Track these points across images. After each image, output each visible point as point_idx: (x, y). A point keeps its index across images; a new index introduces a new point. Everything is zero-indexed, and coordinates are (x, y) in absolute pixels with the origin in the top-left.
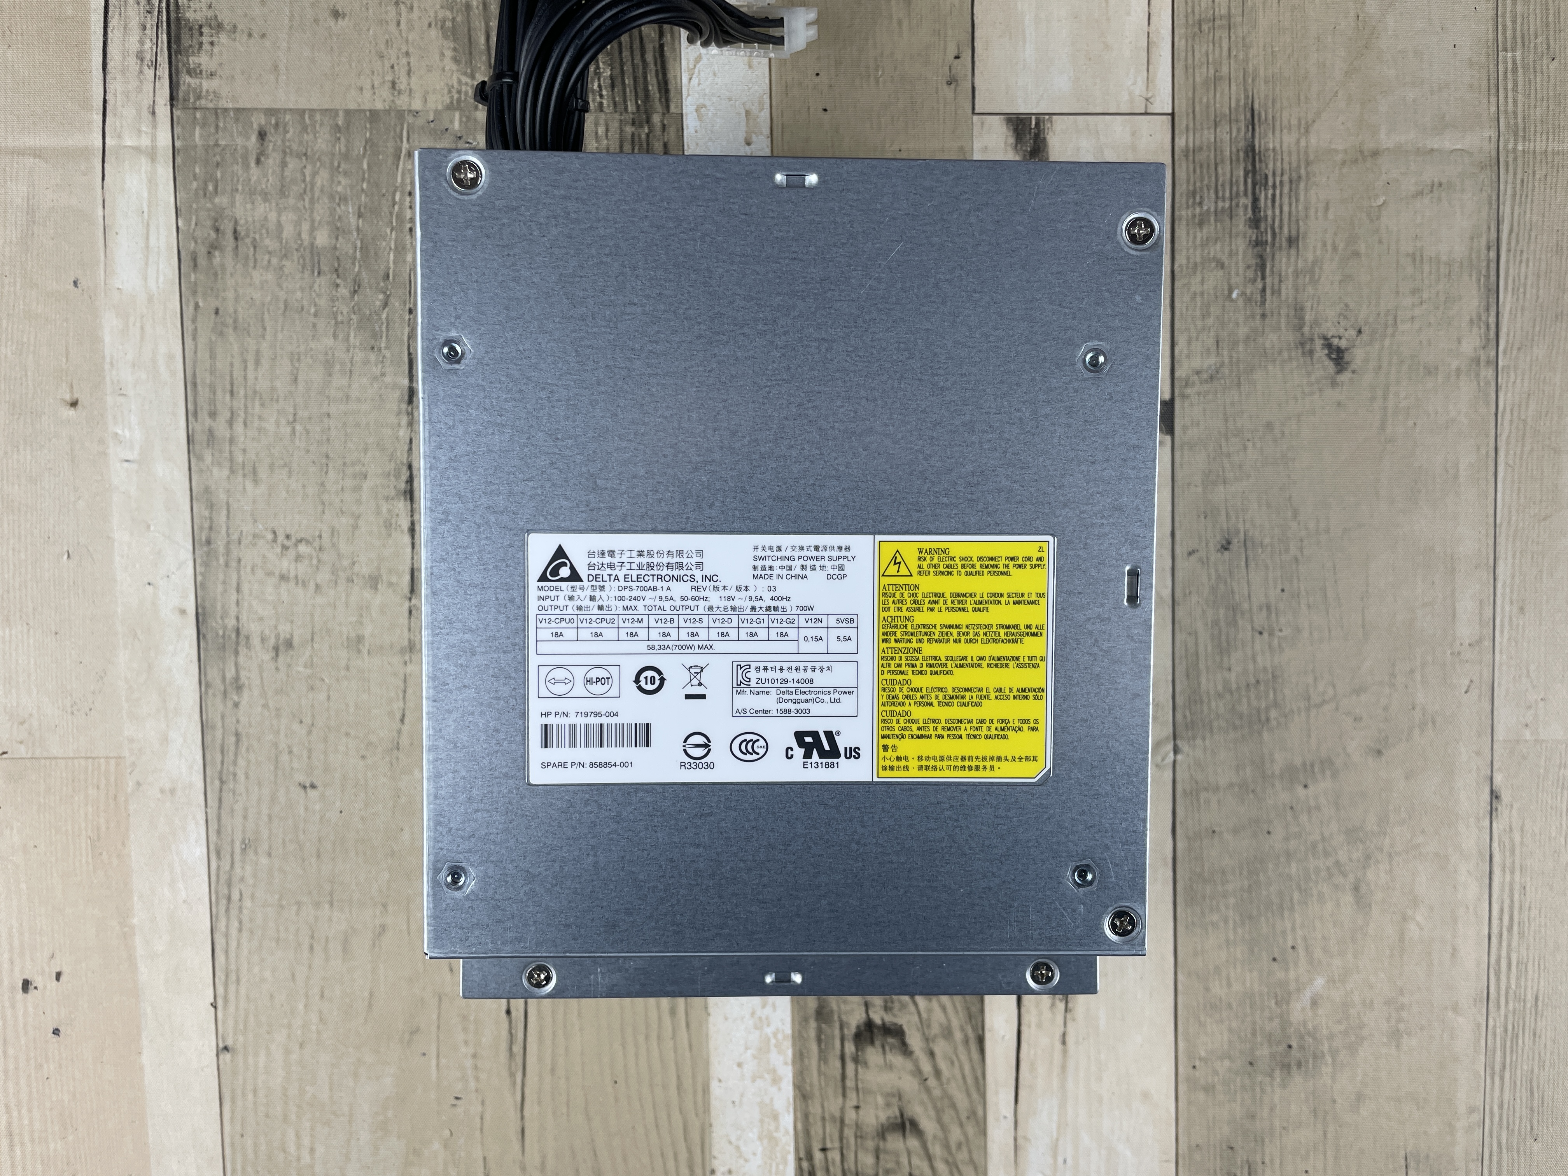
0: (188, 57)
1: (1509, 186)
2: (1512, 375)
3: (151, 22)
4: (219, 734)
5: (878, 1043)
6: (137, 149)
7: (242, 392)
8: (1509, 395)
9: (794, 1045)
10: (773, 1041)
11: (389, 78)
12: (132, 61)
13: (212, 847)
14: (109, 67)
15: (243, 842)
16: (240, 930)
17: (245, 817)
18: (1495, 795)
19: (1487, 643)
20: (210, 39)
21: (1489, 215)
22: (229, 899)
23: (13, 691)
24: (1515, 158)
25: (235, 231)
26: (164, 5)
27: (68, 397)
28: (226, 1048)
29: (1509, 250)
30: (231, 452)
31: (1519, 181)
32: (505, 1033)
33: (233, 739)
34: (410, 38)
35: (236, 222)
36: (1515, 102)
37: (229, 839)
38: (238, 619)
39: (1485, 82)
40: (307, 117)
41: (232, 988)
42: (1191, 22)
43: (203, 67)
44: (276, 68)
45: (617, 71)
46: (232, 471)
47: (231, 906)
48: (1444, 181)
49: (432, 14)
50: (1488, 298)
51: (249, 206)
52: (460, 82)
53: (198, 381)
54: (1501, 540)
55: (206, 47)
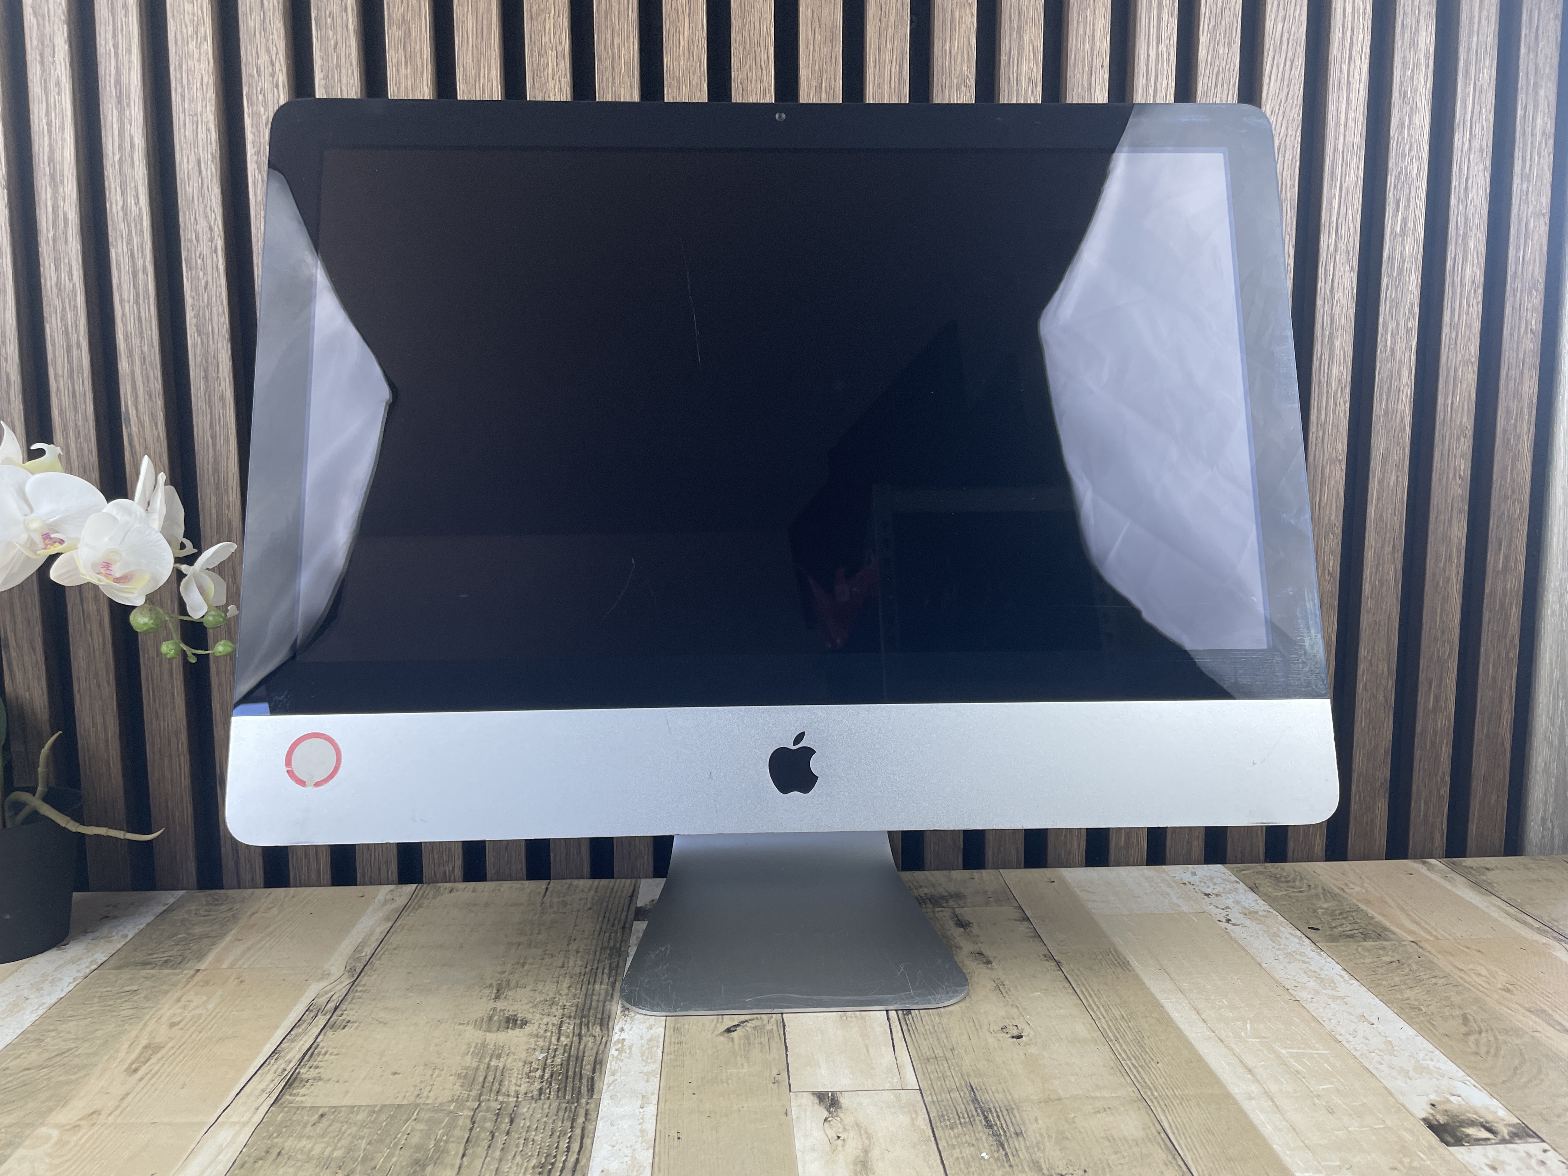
0: (293, 1090)
3: (278, 1079)
6: (237, 1122)
11: (417, 1093)
12: (258, 1092)
14: (241, 1094)
21: (1151, 1120)
24: (1155, 1098)
25: (280, 1153)
29: (1174, 1133)
31: (1162, 1106)
34: (437, 1080)
35: (283, 1149)
36: (1143, 1078)
39: (1118, 1072)
40: (355, 1108)
43: (301, 1093)
44: (347, 1092)
48: (1111, 1108)
49: (454, 1071)
50: (1171, 1153)
51: (296, 1143)
55: (308, 1086)
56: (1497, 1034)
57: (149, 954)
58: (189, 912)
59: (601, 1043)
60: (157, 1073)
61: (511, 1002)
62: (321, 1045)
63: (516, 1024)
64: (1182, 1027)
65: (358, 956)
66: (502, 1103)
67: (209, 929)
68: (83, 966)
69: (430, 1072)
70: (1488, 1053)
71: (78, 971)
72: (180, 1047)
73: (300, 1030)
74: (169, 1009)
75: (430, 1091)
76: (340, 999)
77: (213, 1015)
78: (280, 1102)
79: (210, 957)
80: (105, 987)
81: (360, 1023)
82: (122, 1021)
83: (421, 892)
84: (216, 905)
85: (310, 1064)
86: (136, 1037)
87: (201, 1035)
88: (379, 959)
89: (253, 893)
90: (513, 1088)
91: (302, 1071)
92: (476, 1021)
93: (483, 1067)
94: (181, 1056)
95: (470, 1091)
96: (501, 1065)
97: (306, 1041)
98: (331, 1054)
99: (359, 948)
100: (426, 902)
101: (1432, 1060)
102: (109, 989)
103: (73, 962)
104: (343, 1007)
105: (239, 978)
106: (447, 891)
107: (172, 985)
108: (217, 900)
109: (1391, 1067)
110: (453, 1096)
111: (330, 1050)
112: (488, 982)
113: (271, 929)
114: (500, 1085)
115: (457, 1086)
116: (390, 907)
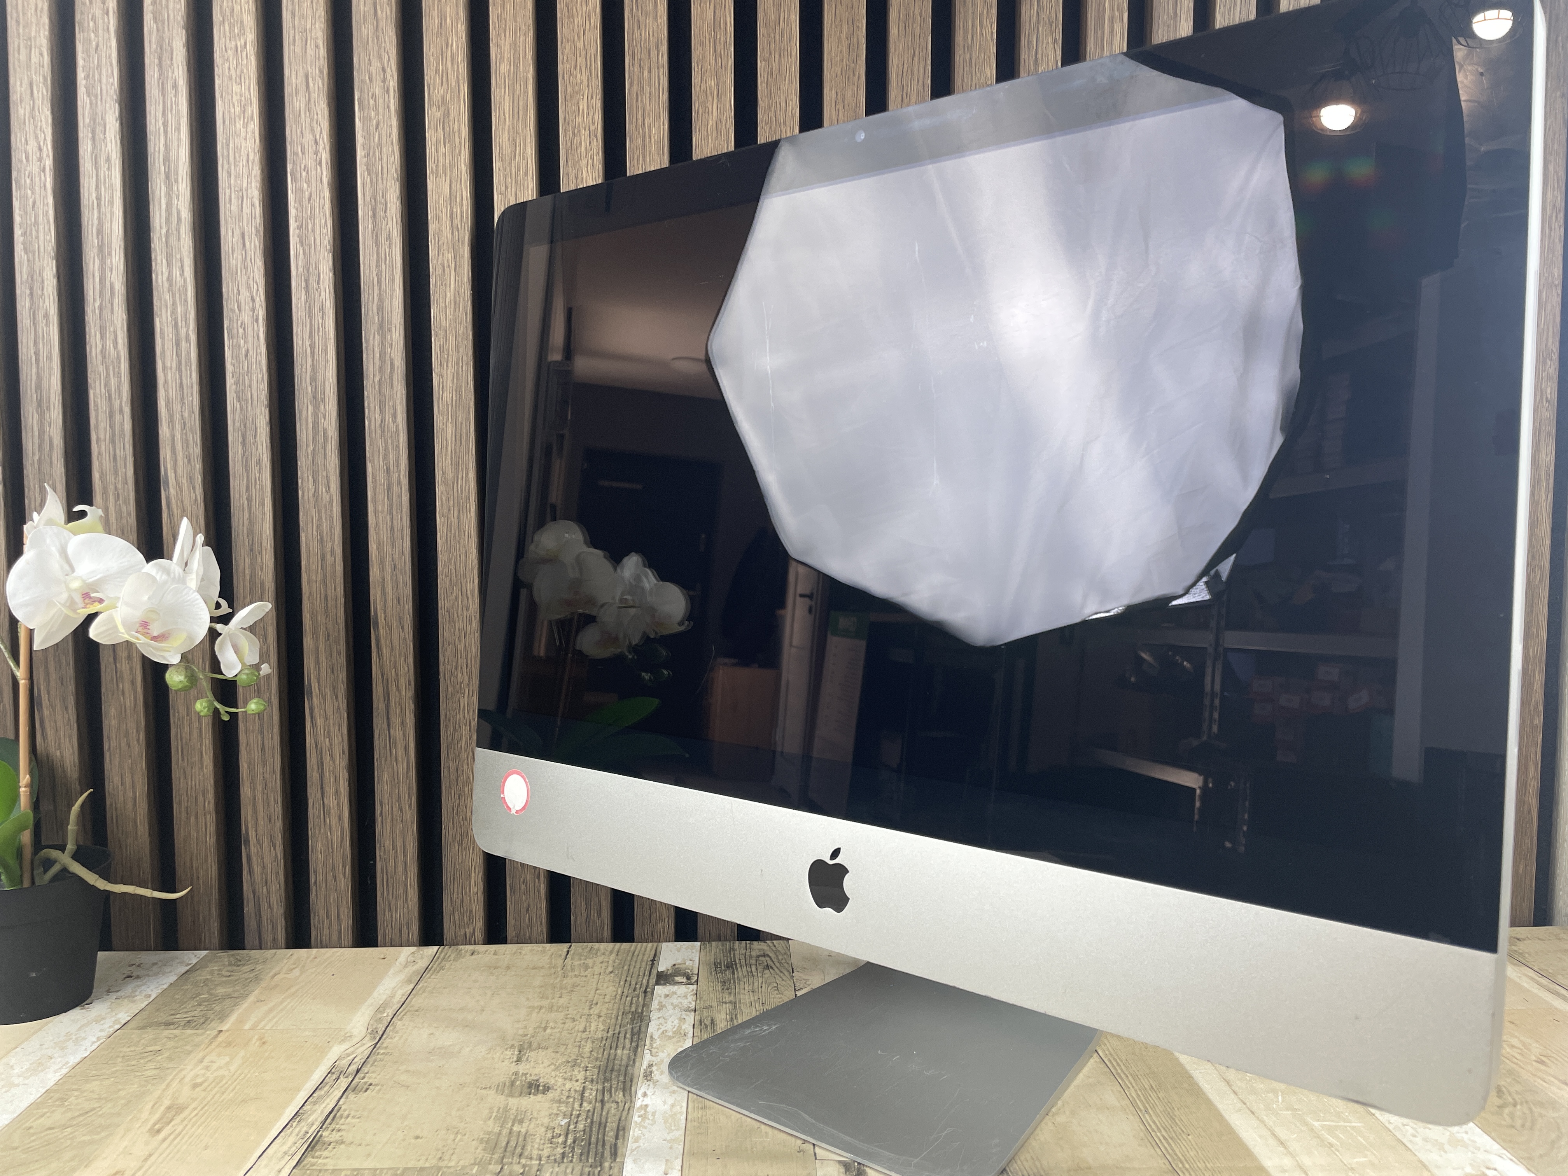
56: (1532, 1105)
57: (172, 1015)
58: (212, 972)
59: (623, 1110)
60: (179, 1134)
61: (532, 1064)
62: (343, 1107)
63: (538, 1090)
64: (1212, 1097)
65: (379, 1016)
66: (524, 1166)
67: (231, 990)
68: (106, 1026)
69: (452, 1137)
70: (1523, 1126)
71: (102, 1030)
72: (203, 1108)
73: (322, 1092)
74: (192, 1070)
75: (452, 1154)
76: (363, 1061)
77: (235, 1076)
78: (302, 1165)
79: (233, 1018)
80: (129, 1047)
81: (382, 1086)
82: (145, 1081)
83: (443, 954)
84: (239, 966)
85: (333, 1126)
86: (159, 1098)
87: (224, 1096)
88: (401, 1020)
89: (275, 954)
90: (535, 1153)
91: (324, 1134)
92: (498, 1086)
93: (505, 1132)
94: (204, 1117)
95: (493, 1154)
96: (523, 1130)
97: (328, 1104)
98: (354, 1117)
99: (381, 1009)
100: (447, 965)
101: (1466, 1133)
102: (132, 1049)
103: (97, 1022)
104: (365, 1069)
105: (261, 1039)
106: (469, 953)
107: (195, 1045)
108: (240, 961)
109: (1426, 1140)
110: (475, 1159)
111: (353, 1113)
112: (510, 1043)
113: (293, 990)
114: (523, 1149)
115: (479, 1150)
116: (412, 969)
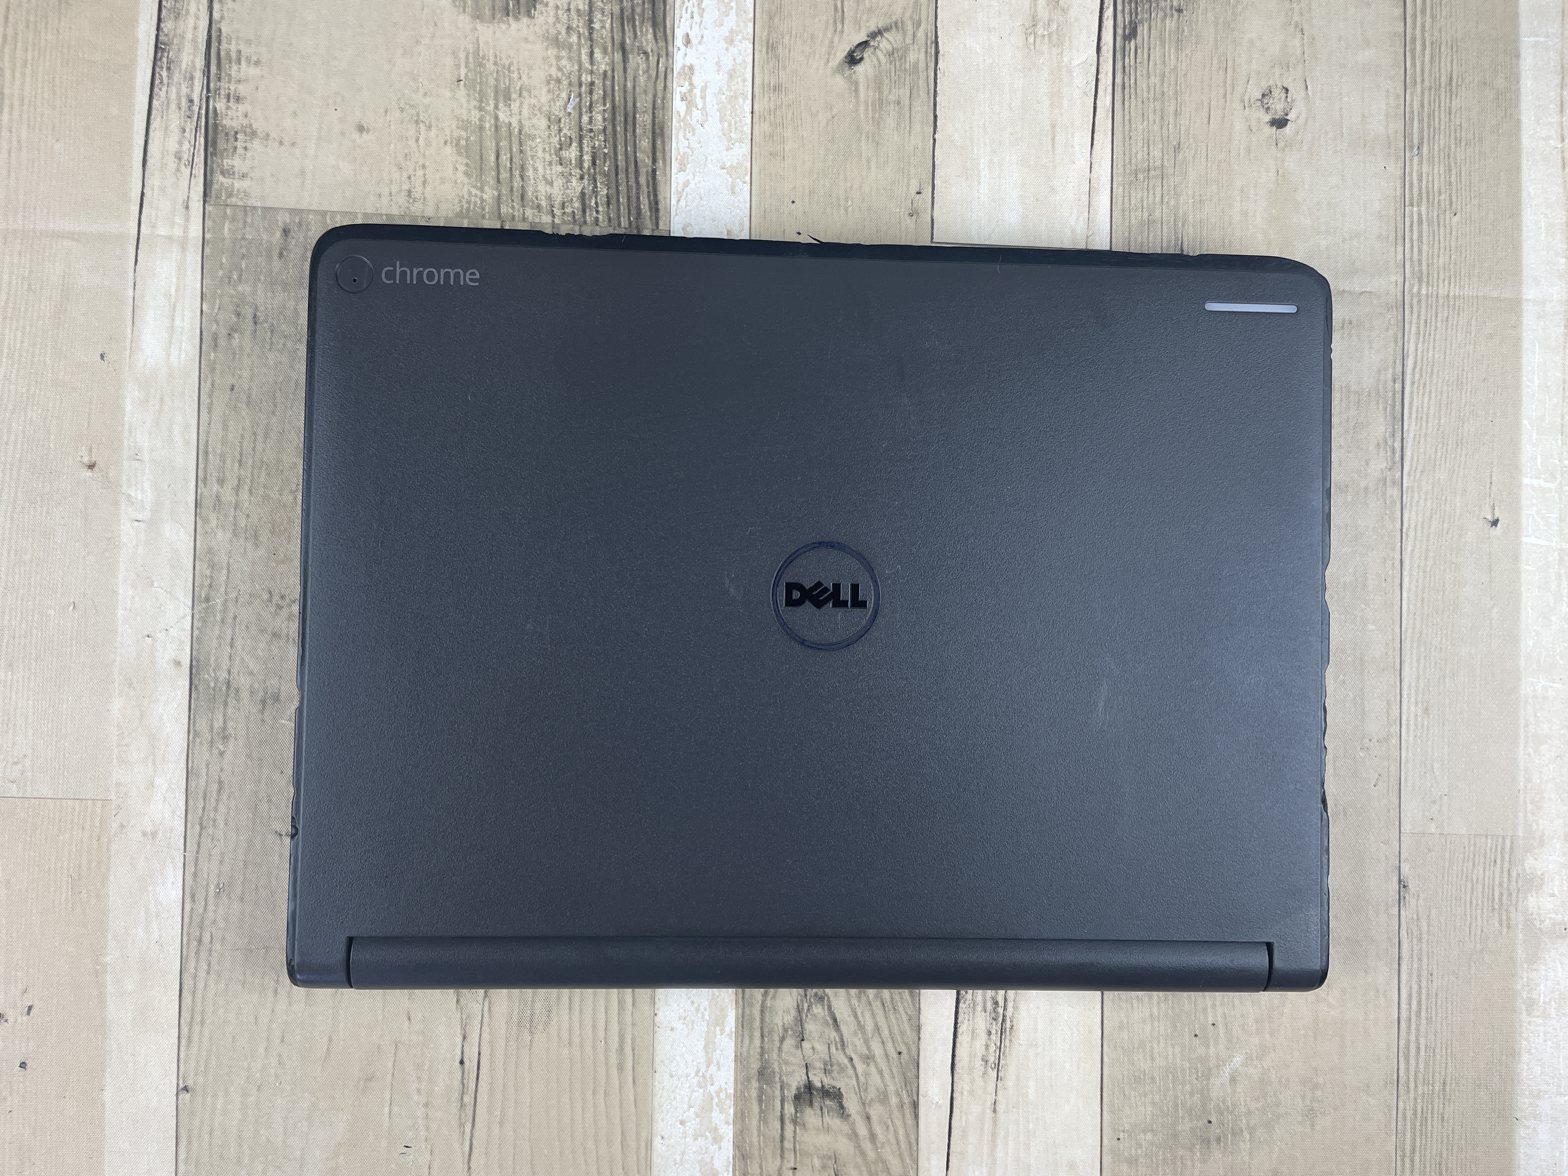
0: (222, 160)
1: (1414, 327)
2: (1416, 494)
3: (190, 126)
4: (202, 782)
5: (816, 1105)
6: (170, 238)
7: (250, 462)
8: (1413, 513)
9: (735, 1105)
10: (716, 1100)
11: (406, 187)
12: (171, 160)
13: (187, 891)
14: (148, 163)
15: (218, 886)
16: (208, 972)
17: (221, 862)
18: (1402, 885)
19: (1394, 741)
20: (244, 145)
21: (1395, 351)
22: (200, 941)
23: (10, 732)
24: (1419, 301)
25: (255, 316)
26: (203, 112)
27: (86, 460)
28: (186, 1089)
29: (1413, 383)
30: (235, 517)
31: (1422, 321)
32: (457, 1084)
33: (216, 786)
34: (427, 153)
35: (256, 309)
36: (1420, 252)
37: (205, 883)
38: (229, 672)
39: (1393, 234)
40: (328, 217)
41: (197, 1029)
42: (1128, 171)
43: (236, 169)
44: (303, 173)
45: (613, 191)
46: (235, 534)
47: (201, 948)
48: (1354, 319)
49: (448, 132)
50: (1394, 425)
51: (269, 294)
52: (470, 193)
53: (210, 449)
54: (1407, 645)
55: (240, 151)
59: (657, 76)
62: (224, 30)
78: (213, 191)
85: (223, 87)
90: (542, 189)
91: (219, 108)
93: (488, 124)
95: (482, 189)
96: (515, 123)
97: (196, 19)
110: (460, 200)
111: (246, 51)
114: (522, 177)
115: (461, 175)
